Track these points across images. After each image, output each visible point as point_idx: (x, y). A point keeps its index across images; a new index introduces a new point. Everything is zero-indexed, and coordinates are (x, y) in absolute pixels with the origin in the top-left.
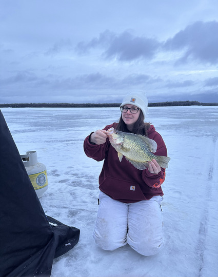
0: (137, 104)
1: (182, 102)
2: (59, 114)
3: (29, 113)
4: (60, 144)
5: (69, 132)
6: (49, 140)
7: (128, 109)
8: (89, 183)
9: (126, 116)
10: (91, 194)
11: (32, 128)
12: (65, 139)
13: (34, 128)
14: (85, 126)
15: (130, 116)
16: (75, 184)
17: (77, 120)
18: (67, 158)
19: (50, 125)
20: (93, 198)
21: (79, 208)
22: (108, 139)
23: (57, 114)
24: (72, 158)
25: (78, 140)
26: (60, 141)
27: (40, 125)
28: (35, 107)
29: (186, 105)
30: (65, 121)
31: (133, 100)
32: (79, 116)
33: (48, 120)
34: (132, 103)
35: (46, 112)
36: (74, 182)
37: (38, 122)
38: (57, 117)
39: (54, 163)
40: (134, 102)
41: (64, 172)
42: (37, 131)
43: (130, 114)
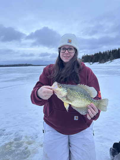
0: (73, 44)
1: (24, 64)
7: (66, 49)
9: (65, 55)
22: (54, 92)
29: (26, 66)
31: (70, 41)
34: (69, 44)
40: (71, 43)
43: (68, 53)
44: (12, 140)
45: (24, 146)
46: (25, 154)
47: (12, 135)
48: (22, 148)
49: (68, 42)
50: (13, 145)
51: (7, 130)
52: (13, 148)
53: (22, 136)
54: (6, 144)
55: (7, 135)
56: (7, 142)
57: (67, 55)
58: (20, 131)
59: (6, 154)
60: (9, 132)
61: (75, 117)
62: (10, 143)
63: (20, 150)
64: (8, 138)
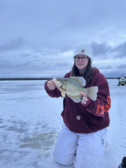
0: (86, 54)
2: (24, 84)
3: (5, 84)
4: (15, 101)
5: (24, 94)
6: (9, 99)
7: (80, 58)
8: (21, 128)
10: (19, 136)
11: (2, 91)
12: (20, 98)
13: (3, 92)
14: (36, 90)
15: (82, 63)
16: (11, 129)
17: (32, 87)
18: (14, 110)
19: (14, 90)
20: (19, 139)
21: (4, 148)
23: (22, 84)
24: (18, 110)
25: (28, 98)
26: (16, 99)
27: (8, 90)
28: (11, 80)
30: (25, 87)
31: (83, 51)
32: (34, 85)
33: (15, 87)
34: (82, 53)
35: (15, 83)
36: (10, 127)
37: (8, 88)
38: (21, 85)
39: (3, 114)
40: (84, 53)
41: (7, 120)
42: (4, 93)
43: (82, 61)
44: (48, 132)
45: (53, 138)
46: (51, 144)
47: (50, 129)
48: (51, 139)
49: (81, 52)
50: (47, 135)
51: (49, 125)
52: (46, 138)
53: (56, 132)
54: (43, 134)
55: (47, 128)
56: (45, 132)
57: (80, 63)
58: (57, 128)
59: (40, 139)
60: (50, 127)
61: (78, 116)
62: (46, 134)
63: (49, 140)
64: (47, 131)
